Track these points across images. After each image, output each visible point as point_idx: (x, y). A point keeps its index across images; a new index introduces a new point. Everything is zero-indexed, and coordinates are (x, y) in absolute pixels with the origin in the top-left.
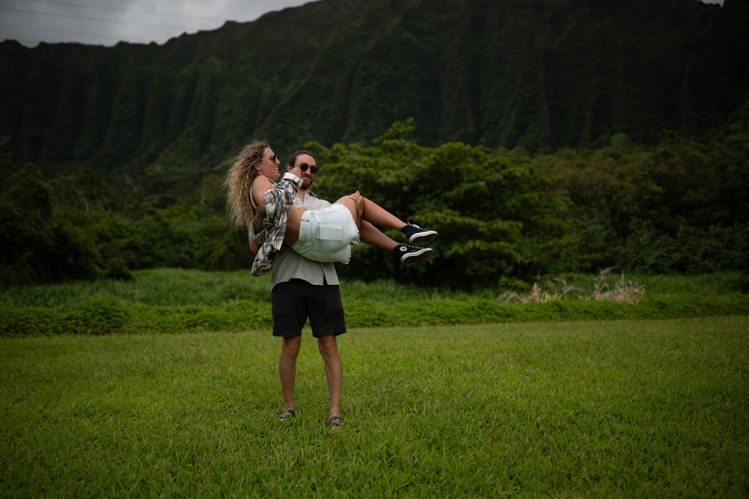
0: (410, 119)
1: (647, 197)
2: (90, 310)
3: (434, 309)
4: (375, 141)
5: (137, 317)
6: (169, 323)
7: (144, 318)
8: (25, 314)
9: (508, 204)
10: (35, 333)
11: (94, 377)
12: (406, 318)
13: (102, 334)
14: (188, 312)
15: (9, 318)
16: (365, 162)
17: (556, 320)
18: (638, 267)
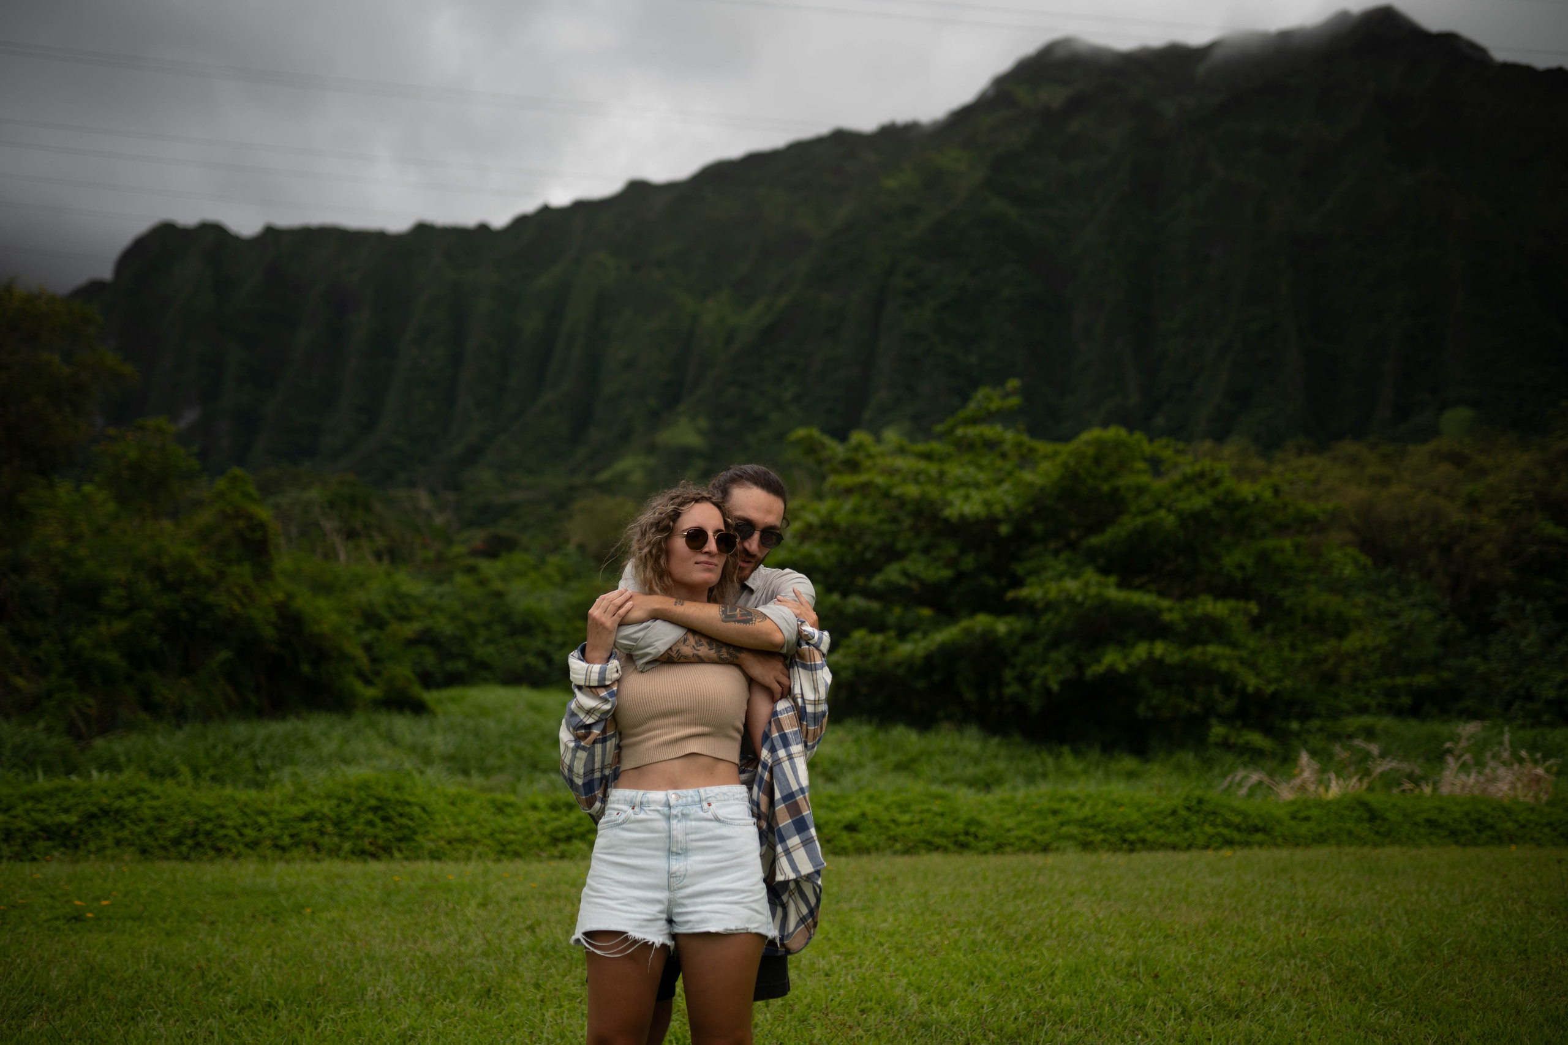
0: (1013, 383)
1: (1533, 549)
2: (348, 801)
3: (1086, 811)
4: (939, 428)
5: (446, 818)
6: (514, 833)
7: (462, 819)
8: (217, 806)
9: (1229, 561)
10: (234, 850)
11: (366, 998)
12: (1027, 831)
13: (374, 856)
14: (554, 807)
15: (183, 814)
16: (918, 473)
17: (1364, 843)
18: (1517, 705)
